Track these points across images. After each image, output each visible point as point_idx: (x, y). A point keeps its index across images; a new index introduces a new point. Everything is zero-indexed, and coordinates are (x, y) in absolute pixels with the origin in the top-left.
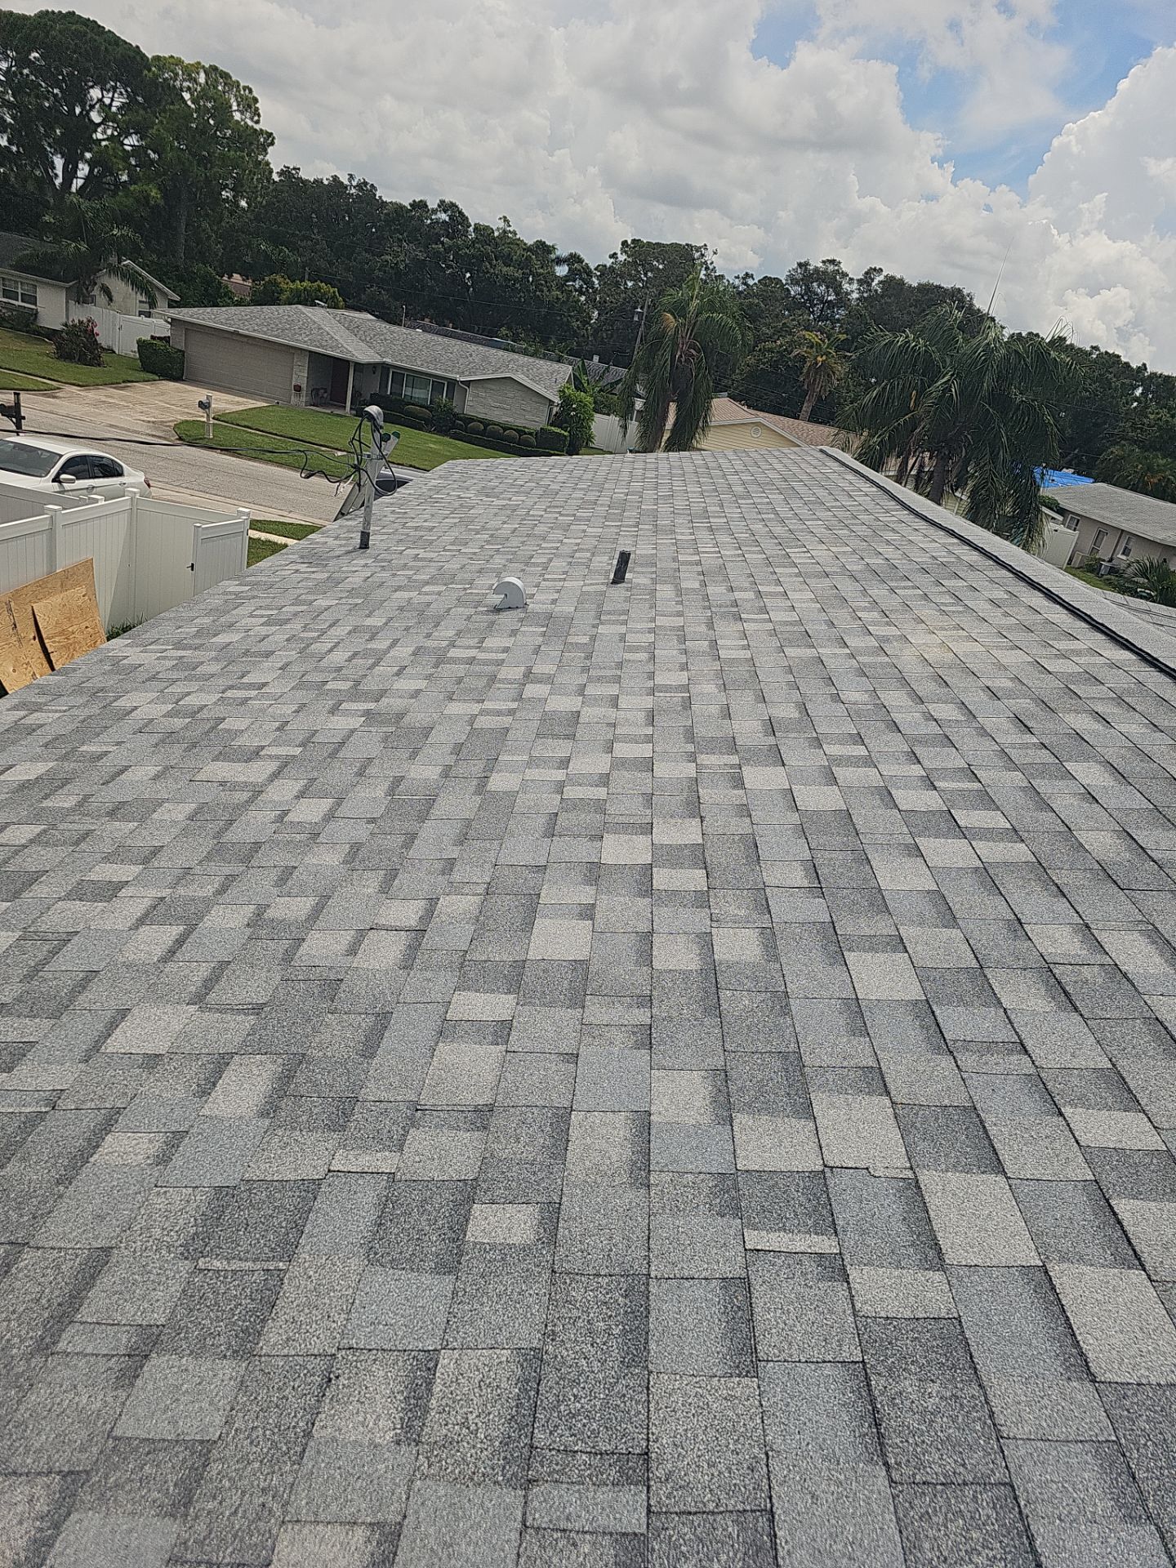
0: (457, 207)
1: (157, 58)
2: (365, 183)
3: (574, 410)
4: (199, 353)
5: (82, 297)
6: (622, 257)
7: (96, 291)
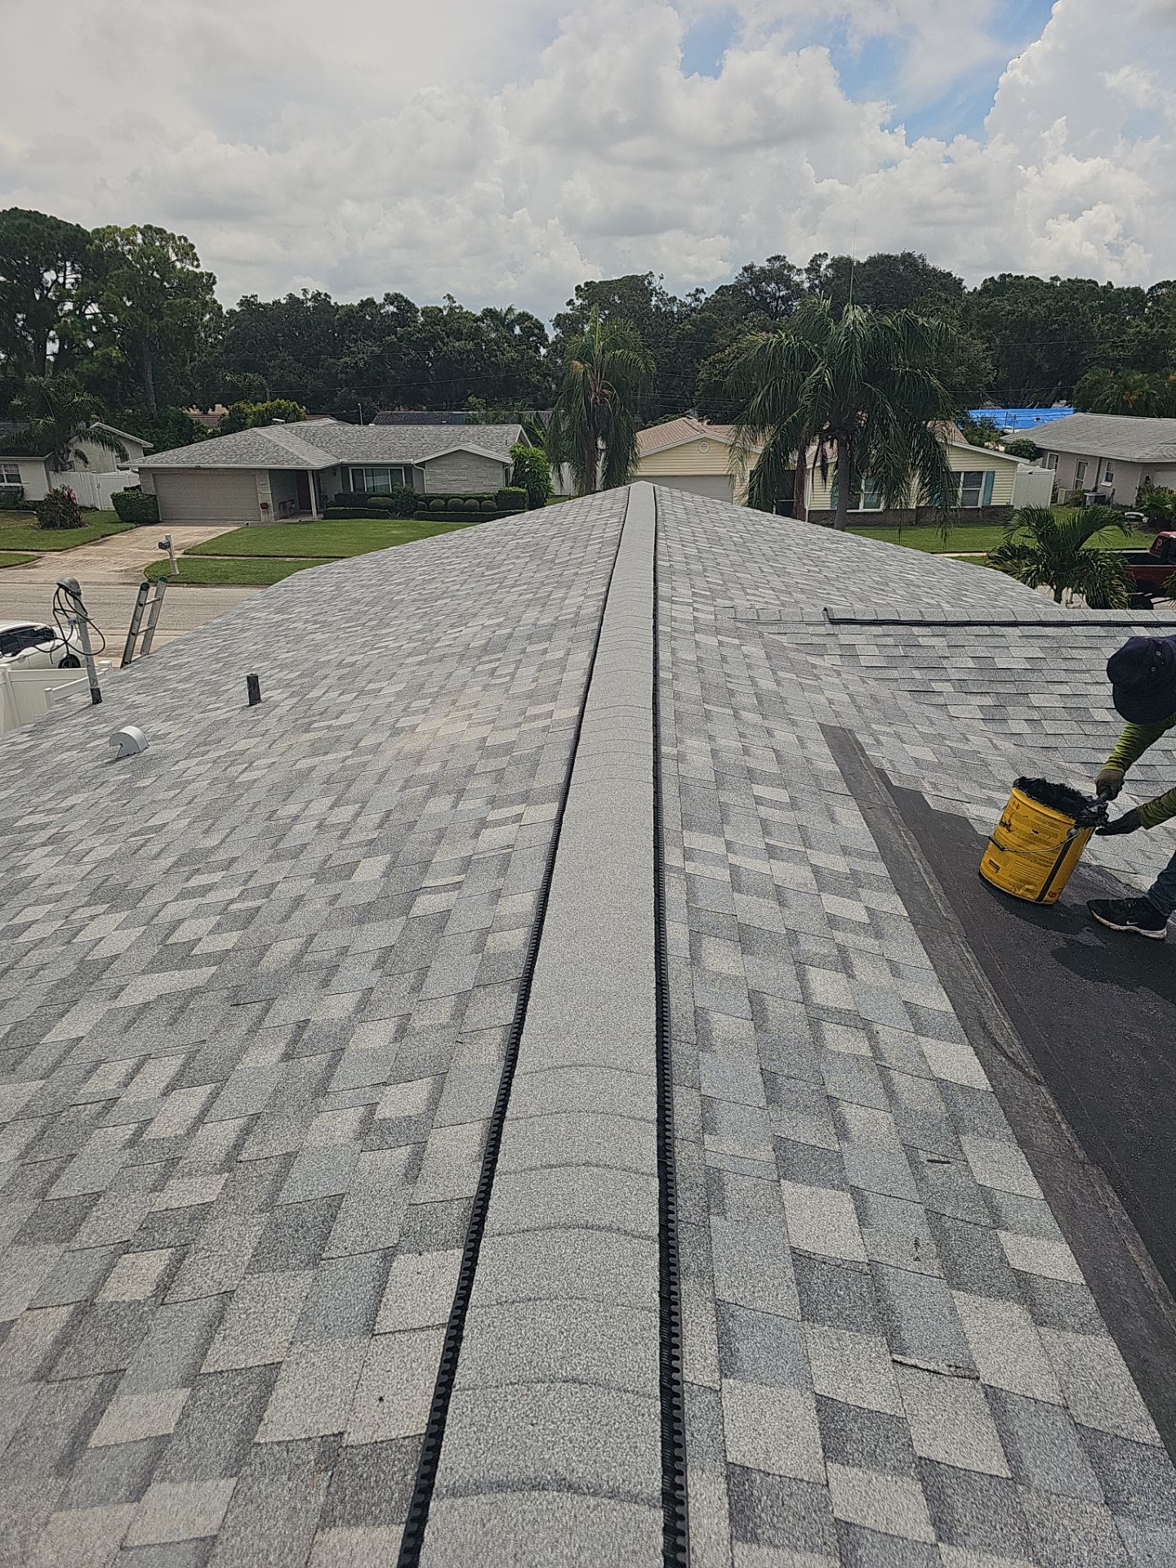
0: (402, 296)
1: (97, 231)
2: (319, 294)
3: (528, 466)
4: (170, 494)
5: (58, 464)
6: (578, 302)
7: (71, 458)
